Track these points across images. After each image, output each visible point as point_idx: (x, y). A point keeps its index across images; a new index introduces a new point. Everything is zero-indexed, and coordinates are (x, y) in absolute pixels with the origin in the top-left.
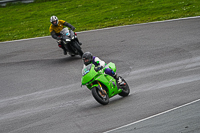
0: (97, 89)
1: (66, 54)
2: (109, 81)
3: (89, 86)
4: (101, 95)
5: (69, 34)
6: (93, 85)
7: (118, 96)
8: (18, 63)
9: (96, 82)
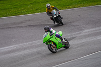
0: (51, 45)
1: (54, 23)
2: (57, 41)
3: (47, 44)
4: (52, 48)
5: (55, 13)
6: (49, 43)
7: (63, 48)
8: (26, 26)
9: (50, 41)
